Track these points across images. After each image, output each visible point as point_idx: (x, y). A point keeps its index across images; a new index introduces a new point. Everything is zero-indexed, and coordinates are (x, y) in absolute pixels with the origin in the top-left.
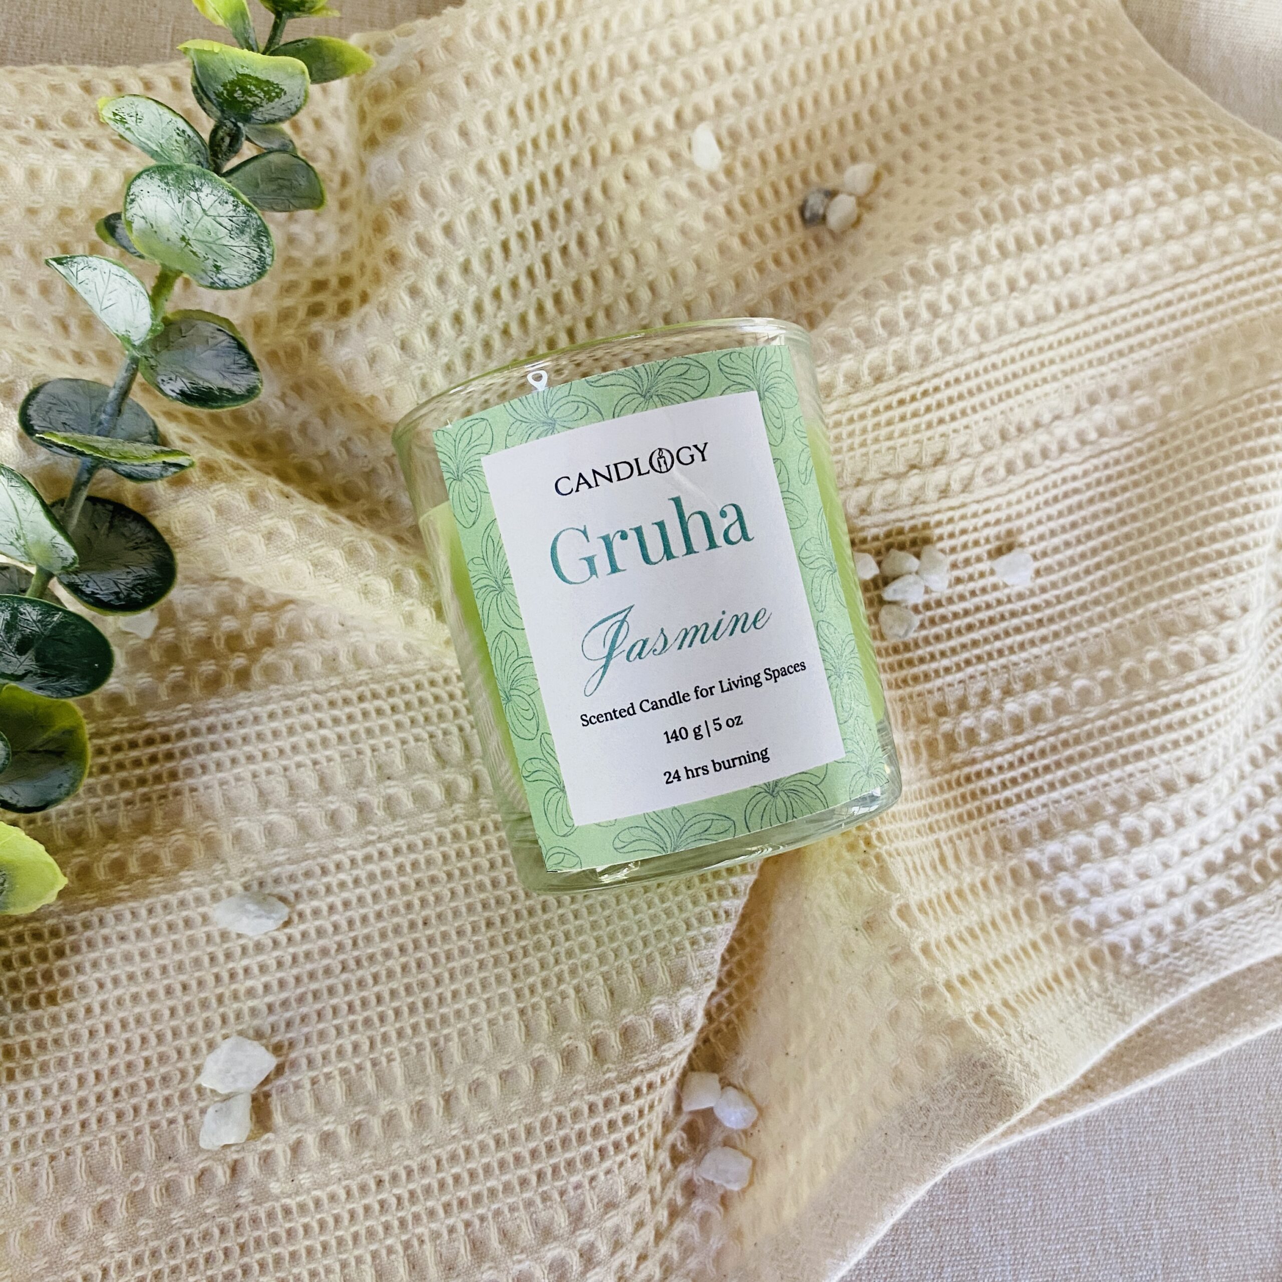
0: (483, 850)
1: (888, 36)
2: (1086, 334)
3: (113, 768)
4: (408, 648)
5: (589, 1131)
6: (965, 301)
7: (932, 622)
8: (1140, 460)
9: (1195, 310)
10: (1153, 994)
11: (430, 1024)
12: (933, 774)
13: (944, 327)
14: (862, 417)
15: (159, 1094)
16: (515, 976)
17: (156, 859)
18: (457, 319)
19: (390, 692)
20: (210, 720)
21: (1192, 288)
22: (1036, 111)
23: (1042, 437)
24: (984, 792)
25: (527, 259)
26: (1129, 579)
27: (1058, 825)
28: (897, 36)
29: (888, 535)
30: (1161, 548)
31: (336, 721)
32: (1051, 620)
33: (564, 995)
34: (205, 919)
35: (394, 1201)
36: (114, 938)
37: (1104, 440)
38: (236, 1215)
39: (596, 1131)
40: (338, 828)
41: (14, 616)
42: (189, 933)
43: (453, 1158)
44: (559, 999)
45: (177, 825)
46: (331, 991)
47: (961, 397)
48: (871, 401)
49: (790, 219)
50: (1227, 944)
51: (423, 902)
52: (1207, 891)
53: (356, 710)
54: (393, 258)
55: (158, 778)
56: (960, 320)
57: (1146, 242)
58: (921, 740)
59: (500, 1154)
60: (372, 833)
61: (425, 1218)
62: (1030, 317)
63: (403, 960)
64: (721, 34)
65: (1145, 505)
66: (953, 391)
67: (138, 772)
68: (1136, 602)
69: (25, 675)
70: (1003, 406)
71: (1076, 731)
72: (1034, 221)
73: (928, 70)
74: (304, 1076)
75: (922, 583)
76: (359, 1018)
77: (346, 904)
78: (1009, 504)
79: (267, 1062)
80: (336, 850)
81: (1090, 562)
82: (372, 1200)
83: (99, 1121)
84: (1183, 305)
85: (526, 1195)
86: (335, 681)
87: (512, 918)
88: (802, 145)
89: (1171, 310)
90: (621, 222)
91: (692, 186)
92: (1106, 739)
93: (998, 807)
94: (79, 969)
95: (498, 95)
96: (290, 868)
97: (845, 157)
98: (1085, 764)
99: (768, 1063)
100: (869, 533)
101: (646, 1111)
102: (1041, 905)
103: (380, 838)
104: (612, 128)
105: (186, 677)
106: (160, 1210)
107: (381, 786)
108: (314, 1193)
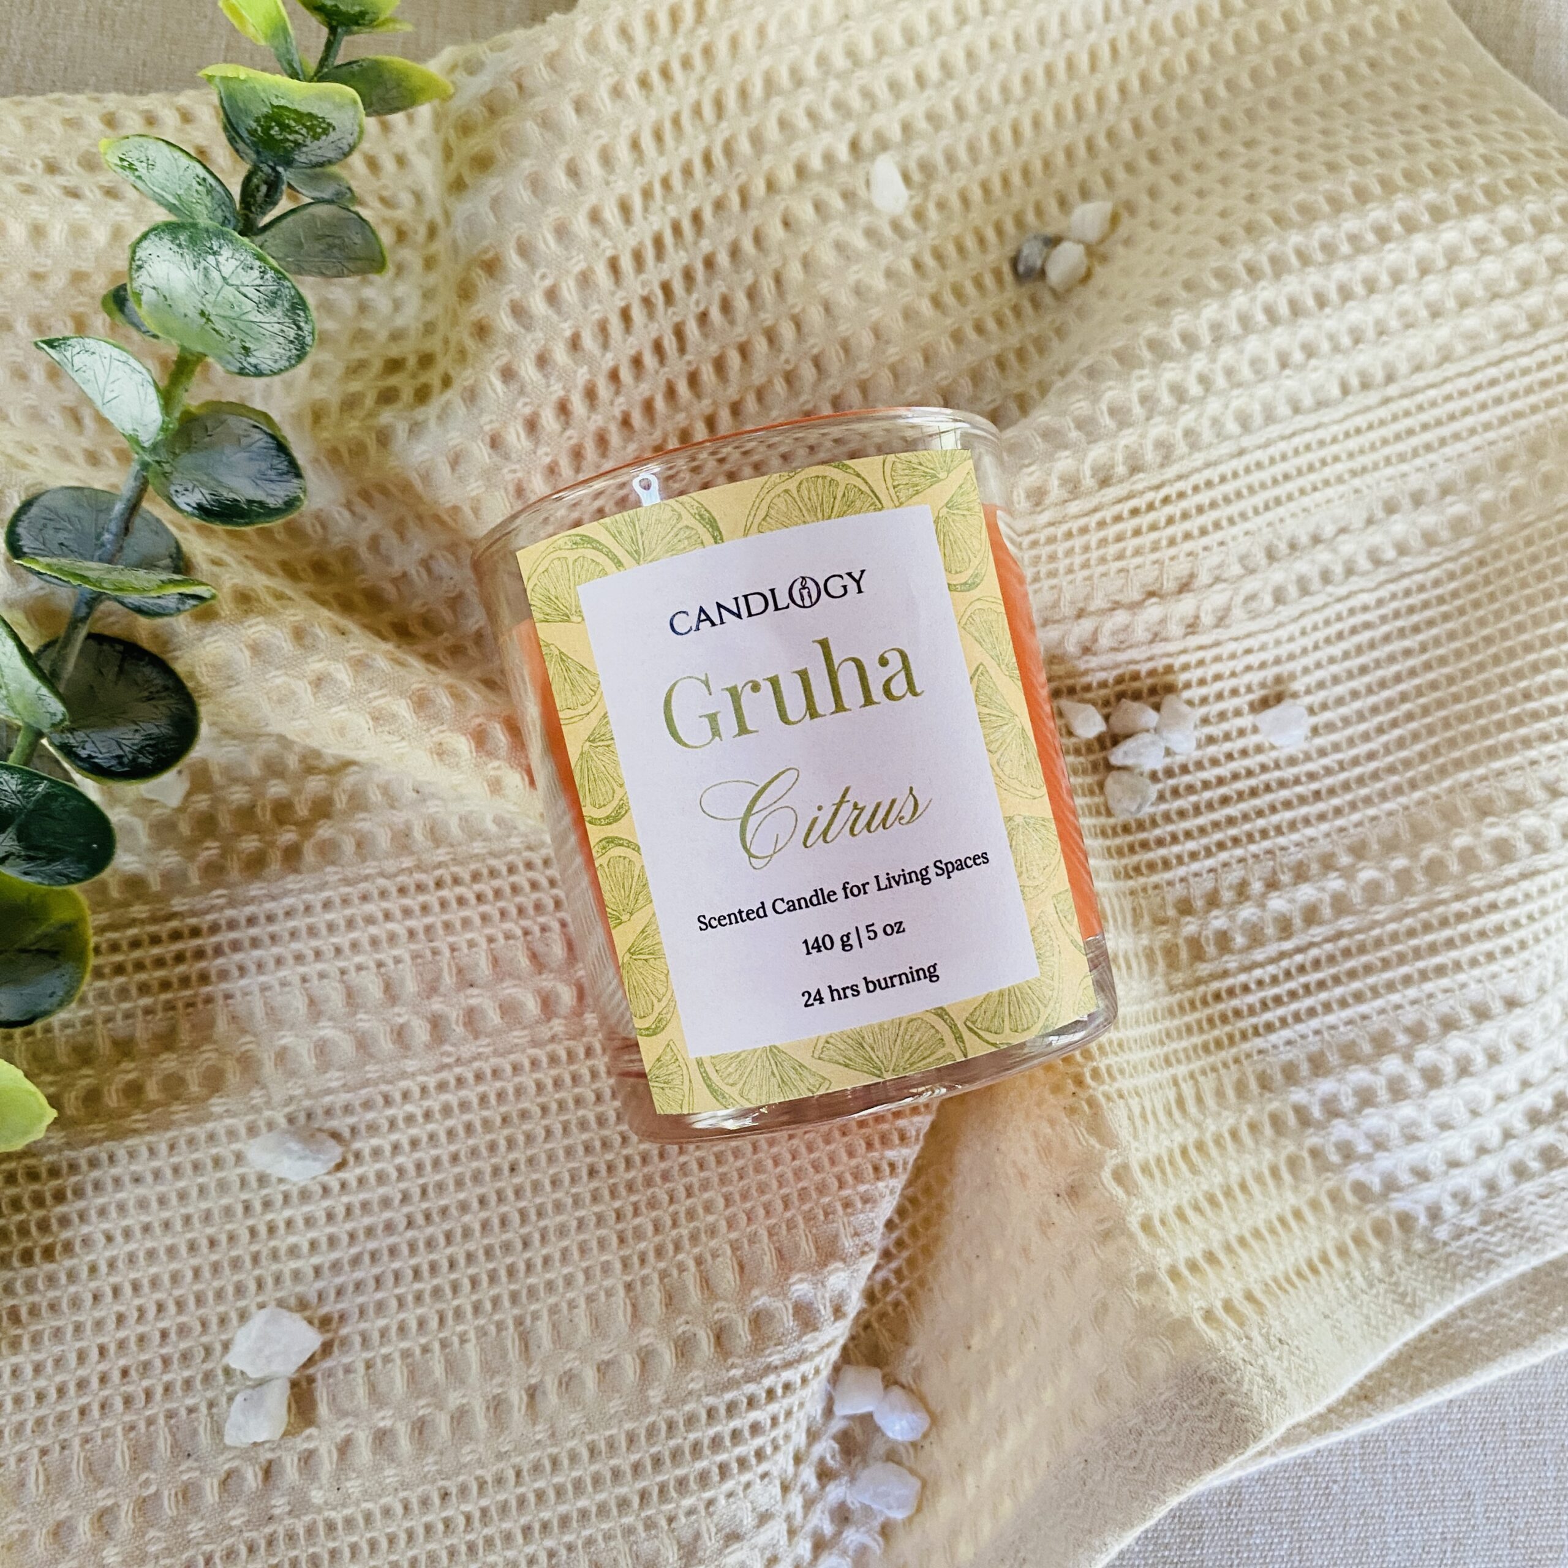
0: (587, 1077)
1: (1133, 38)
2: (1382, 423)
3: (129, 967)
4: (499, 821)
5: (706, 1442)
6: (1221, 381)
7: (1175, 792)
8: (1453, 585)
9: (1529, 391)
10: (1454, 1277)
11: (514, 1298)
12: (1172, 989)
13: (1192, 415)
14: (1084, 530)
15: (177, 1375)
16: (622, 1240)
17: (181, 1081)
18: (563, 409)
19: (476, 877)
20: (249, 910)
21: (1524, 362)
22: (1325, 132)
23: (1323, 556)
24: (1237, 1013)
25: (654, 331)
26: (1433, 741)
27: (1333, 1059)
28: (1145, 37)
29: (1119, 680)
30: (1475, 702)
31: (407, 912)
32: (1332, 792)
33: (682, 1268)
34: (239, 1158)
35: (461, 1521)
36: (127, 1179)
37: (1405, 559)
38: (268, 1530)
39: (716, 1443)
40: (407, 1047)
42: (219, 1175)
43: (537, 1468)
44: (675, 1273)
45: (208, 1039)
46: (393, 1251)
47: (1213, 505)
48: (1095, 510)
49: (998, 274)
50: (1555, 1217)
51: (511, 1143)
52: (1529, 1147)
53: (431, 898)
54: (482, 331)
55: (185, 981)
56: (1213, 406)
57: (1464, 303)
58: (1157, 945)
59: (594, 1468)
60: (449, 1055)
61: (498, 1542)
62: (1308, 401)
63: (484, 1215)
64: (910, 39)
65: (1456, 645)
66: (1204, 498)
67: (160, 973)
68: (1443, 771)
70: (1269, 516)
71: (1360, 937)
72: (1314, 277)
73: (1186, 80)
74: (356, 1357)
75: (1163, 744)
76: (426, 1287)
77: (414, 1143)
78: (1278, 643)
79: (311, 1340)
80: (403, 1075)
81: (1384, 718)
82: (435, 1518)
83: (103, 1407)
84: (1512, 385)
85: (626, 1520)
86: (407, 862)
87: (622, 1166)
88: (1016, 179)
89: (1496, 391)
90: (778, 280)
91: (870, 233)
92: (1399, 948)
93: (1256, 1033)
94: (82, 1217)
95: (617, 123)
96: (345, 1097)
97: (1074, 194)
98: (1371, 980)
99: (946, 1357)
100: (1094, 679)
101: (782, 1419)
102: (1308, 1161)
103: (458, 1061)
104: (768, 160)
105: (223, 855)
106: (174, 1521)
107: (461, 995)
108: (364, 1505)
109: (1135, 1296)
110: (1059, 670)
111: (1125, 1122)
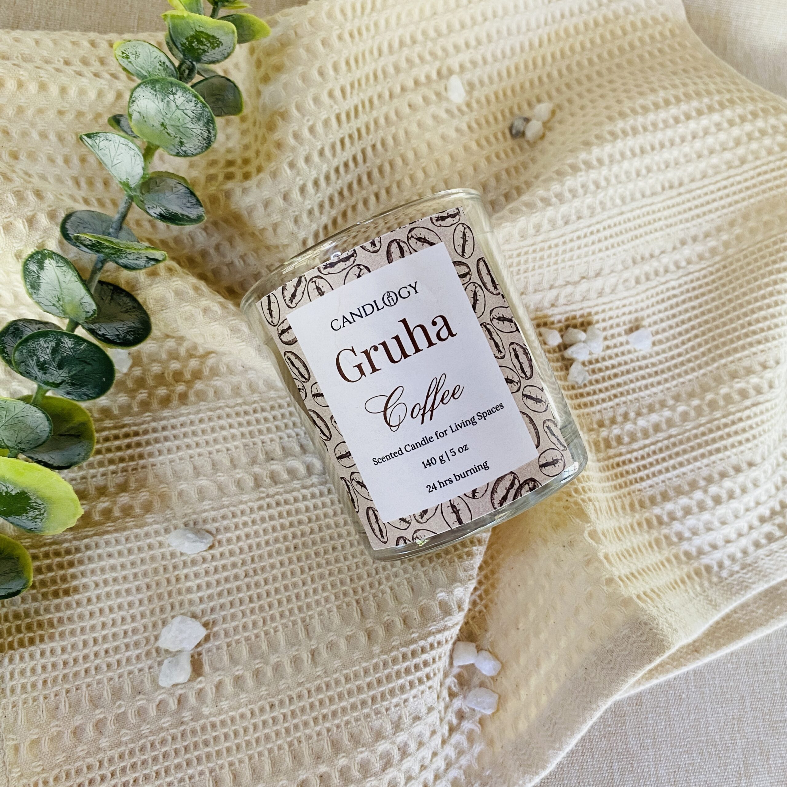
0: (329, 504)
1: (557, 34)
2: (678, 204)
3: (104, 451)
5: (403, 670)
6: (613, 180)
7: (594, 371)
8: (712, 277)
9: (741, 191)
10: (732, 594)
11: (300, 609)
13: (602, 195)
14: (557, 245)
15: (133, 653)
16: (352, 580)
17: (131, 507)
18: (316, 183)
19: (272, 408)
21: (738, 178)
22: (644, 77)
23: (655, 263)
24: (628, 472)
25: (353, 151)
26: (708, 347)
27: (671, 493)
28: (562, 34)
29: (567, 319)
30: (726, 328)
31: (240, 425)
32: (663, 372)
33: (383, 592)
34: (161, 544)
35: (281, 717)
36: (105, 555)
37: (690, 266)
38: (182, 728)
39: (408, 671)
40: (242, 489)
41: (57, 344)
42: (151, 553)
43: (319, 689)
44: (380, 594)
45: (143, 486)
46: (239, 589)
48: (562, 236)
49: (504, 134)
50: (774, 565)
51: (294, 535)
52: (760, 533)
53: (252, 418)
54: (279, 145)
55: (132, 458)
56: (611, 191)
57: (711, 152)
59: (348, 686)
61: (301, 726)
62: (648, 193)
63: (283, 570)
64: (463, 26)
65: (715, 303)
67: (119, 454)
68: (713, 360)
69: (61, 383)
70: (633, 243)
71: (680, 437)
72: (649, 137)
73: (580, 54)
74: (222, 641)
75: (588, 348)
76: (256, 605)
77: (247, 536)
78: (637, 302)
79: (203, 632)
81: (685, 337)
82: (267, 717)
83: (96, 668)
84: (733, 189)
85: (365, 711)
86: (239, 401)
87: (348, 546)
88: (509, 93)
89: (726, 191)
91: (448, 111)
92: (698, 441)
93: (636, 482)
94: (83, 574)
95: (340, 52)
96: (213, 513)
97: (534, 100)
98: (686, 456)
99: (506, 635)
100: (556, 319)
101: (437, 659)
102: (664, 540)
103: (268, 496)
104: (402, 76)
105: (149, 397)
106: (134, 725)
107: (268, 464)
108: (231, 714)
109: (605, 588)
110: (539, 314)
111: (593, 511)
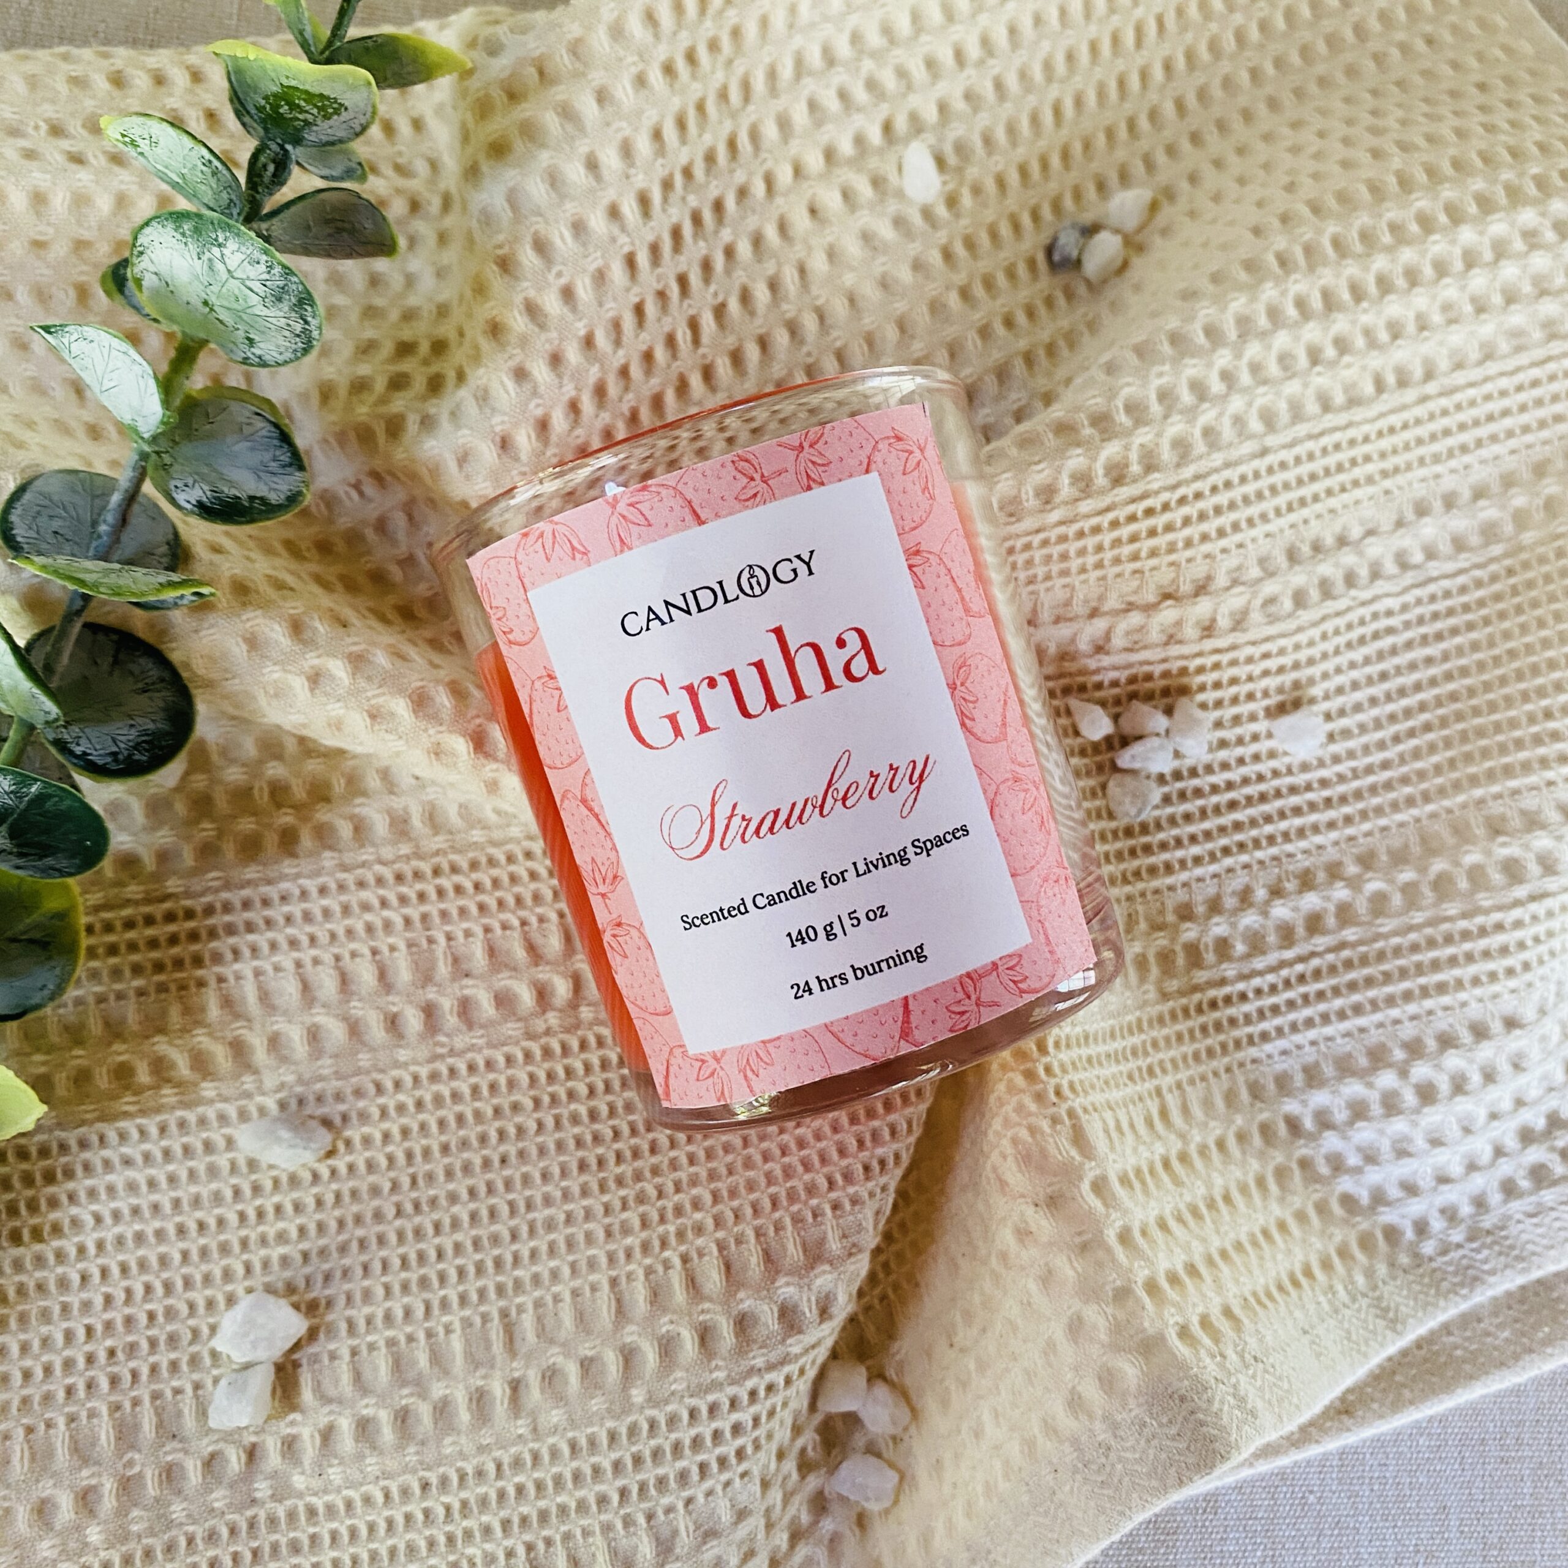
0: (581, 1071)
2: (1418, 422)
3: (123, 948)
4: (498, 811)
5: (687, 1442)
6: (1245, 379)
7: (1182, 795)
8: (1480, 593)
10: (1438, 1294)
11: (500, 1290)
13: (1213, 413)
14: (1097, 529)
15: (163, 1357)
16: (609, 1234)
17: (173, 1064)
18: (573, 408)
19: (474, 865)
22: (1374, 113)
23: (1348, 558)
24: (1233, 1021)
25: (667, 325)
26: (1449, 754)
27: (1329, 1070)
29: (1133, 680)
30: (1495, 717)
31: (404, 900)
32: (1343, 800)
33: (667, 1265)
34: (230, 1142)
35: (441, 1511)
36: (117, 1161)
37: (1432, 564)
38: (250, 1512)
39: (697, 1443)
40: (401, 1036)
42: (208, 1159)
43: (517, 1463)
44: (660, 1269)
45: (198, 1023)
46: (381, 1239)
47: (1232, 506)
48: (1108, 509)
49: (1032, 264)
50: (1543, 1236)
51: (502, 1134)
52: (1520, 1166)
53: (428, 886)
54: (495, 330)
55: (178, 964)
56: (1237, 404)
57: (1510, 299)
58: (1151, 952)
59: (575, 1464)
60: (443, 1045)
61: (477, 1534)
62: (1338, 400)
63: (472, 1206)
65: (1479, 656)
66: (1223, 499)
67: (155, 955)
68: (1457, 786)
70: (1293, 517)
71: (1363, 949)
72: (1351, 269)
73: (1232, 57)
74: (342, 1344)
75: (1172, 748)
76: (413, 1276)
77: (405, 1132)
78: (1297, 647)
79: (297, 1325)
80: (397, 1065)
81: (1402, 727)
82: (415, 1508)
83: (88, 1387)
84: (1554, 387)
85: (604, 1517)
86: (405, 849)
87: (612, 1161)
88: (1055, 162)
89: (1537, 392)
90: (802, 271)
91: (899, 222)
92: (1401, 962)
93: (1251, 1042)
94: (72, 1198)
95: (638, 114)
96: (336, 1085)
98: (1371, 993)
99: (929, 1354)
100: (1108, 676)
101: (764, 1419)
102: (1297, 1172)
103: (452, 1052)
105: (219, 837)
106: (157, 1500)
107: (456, 985)
108: (345, 1492)
110: (1068, 666)
